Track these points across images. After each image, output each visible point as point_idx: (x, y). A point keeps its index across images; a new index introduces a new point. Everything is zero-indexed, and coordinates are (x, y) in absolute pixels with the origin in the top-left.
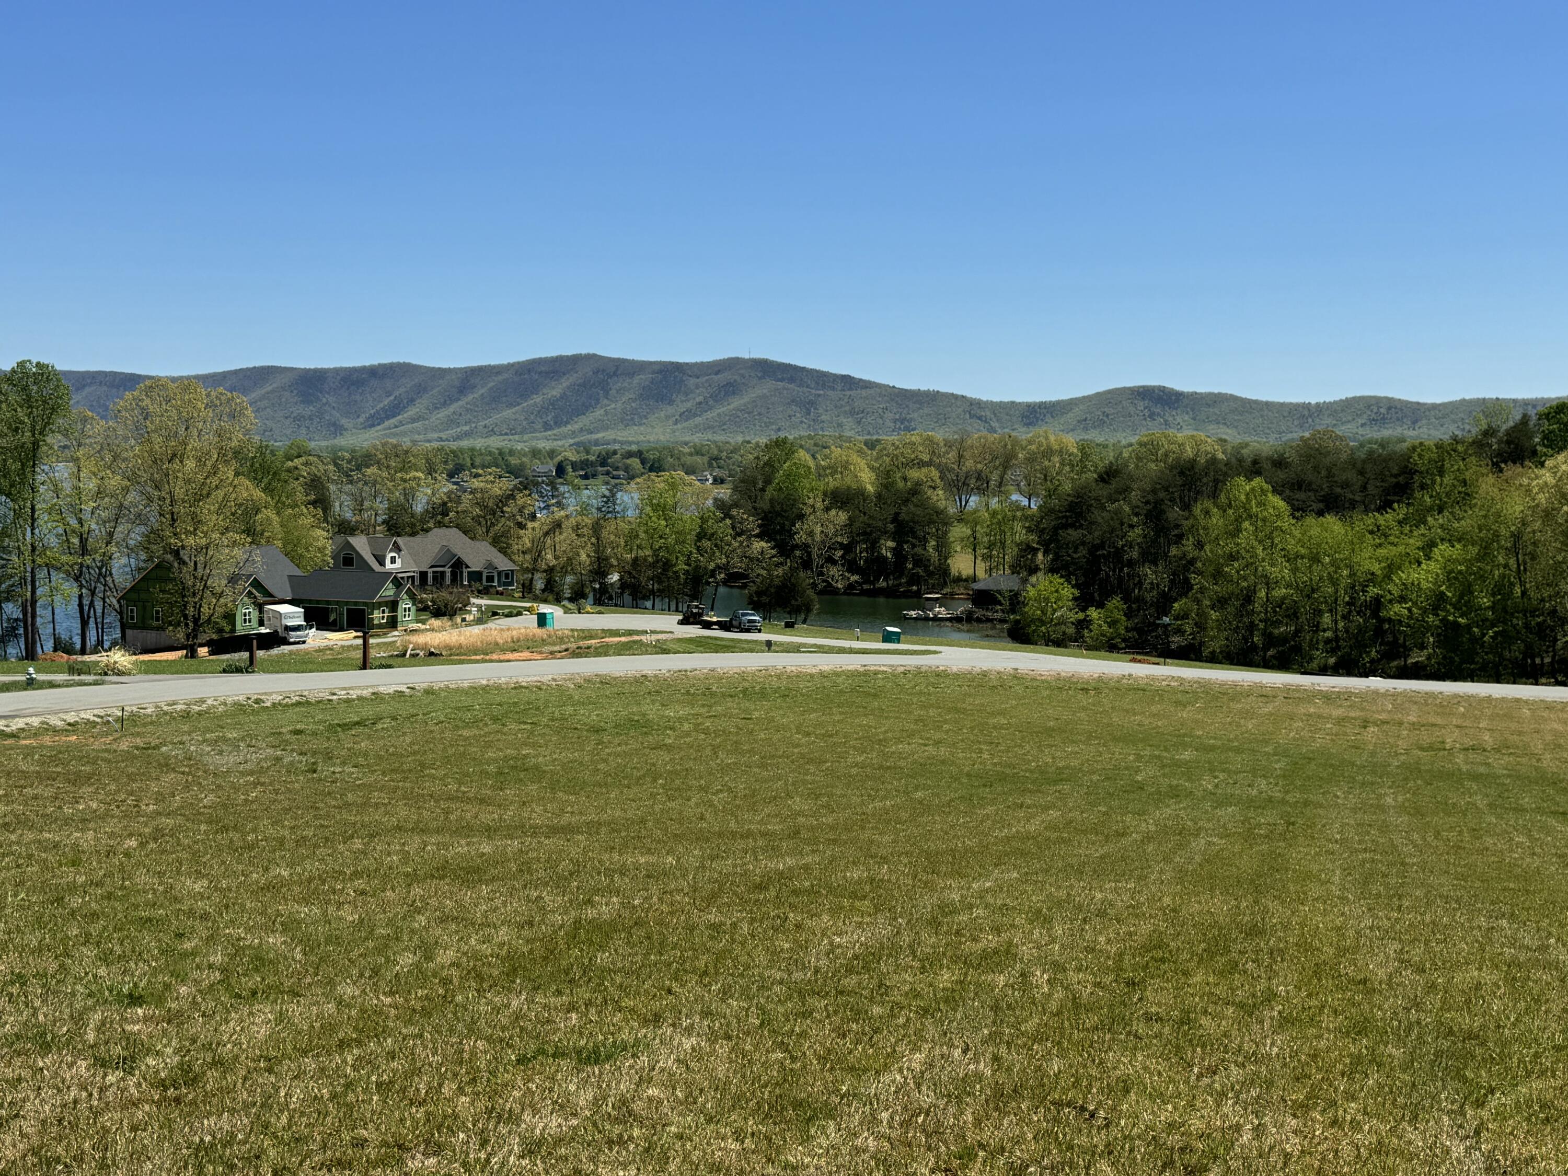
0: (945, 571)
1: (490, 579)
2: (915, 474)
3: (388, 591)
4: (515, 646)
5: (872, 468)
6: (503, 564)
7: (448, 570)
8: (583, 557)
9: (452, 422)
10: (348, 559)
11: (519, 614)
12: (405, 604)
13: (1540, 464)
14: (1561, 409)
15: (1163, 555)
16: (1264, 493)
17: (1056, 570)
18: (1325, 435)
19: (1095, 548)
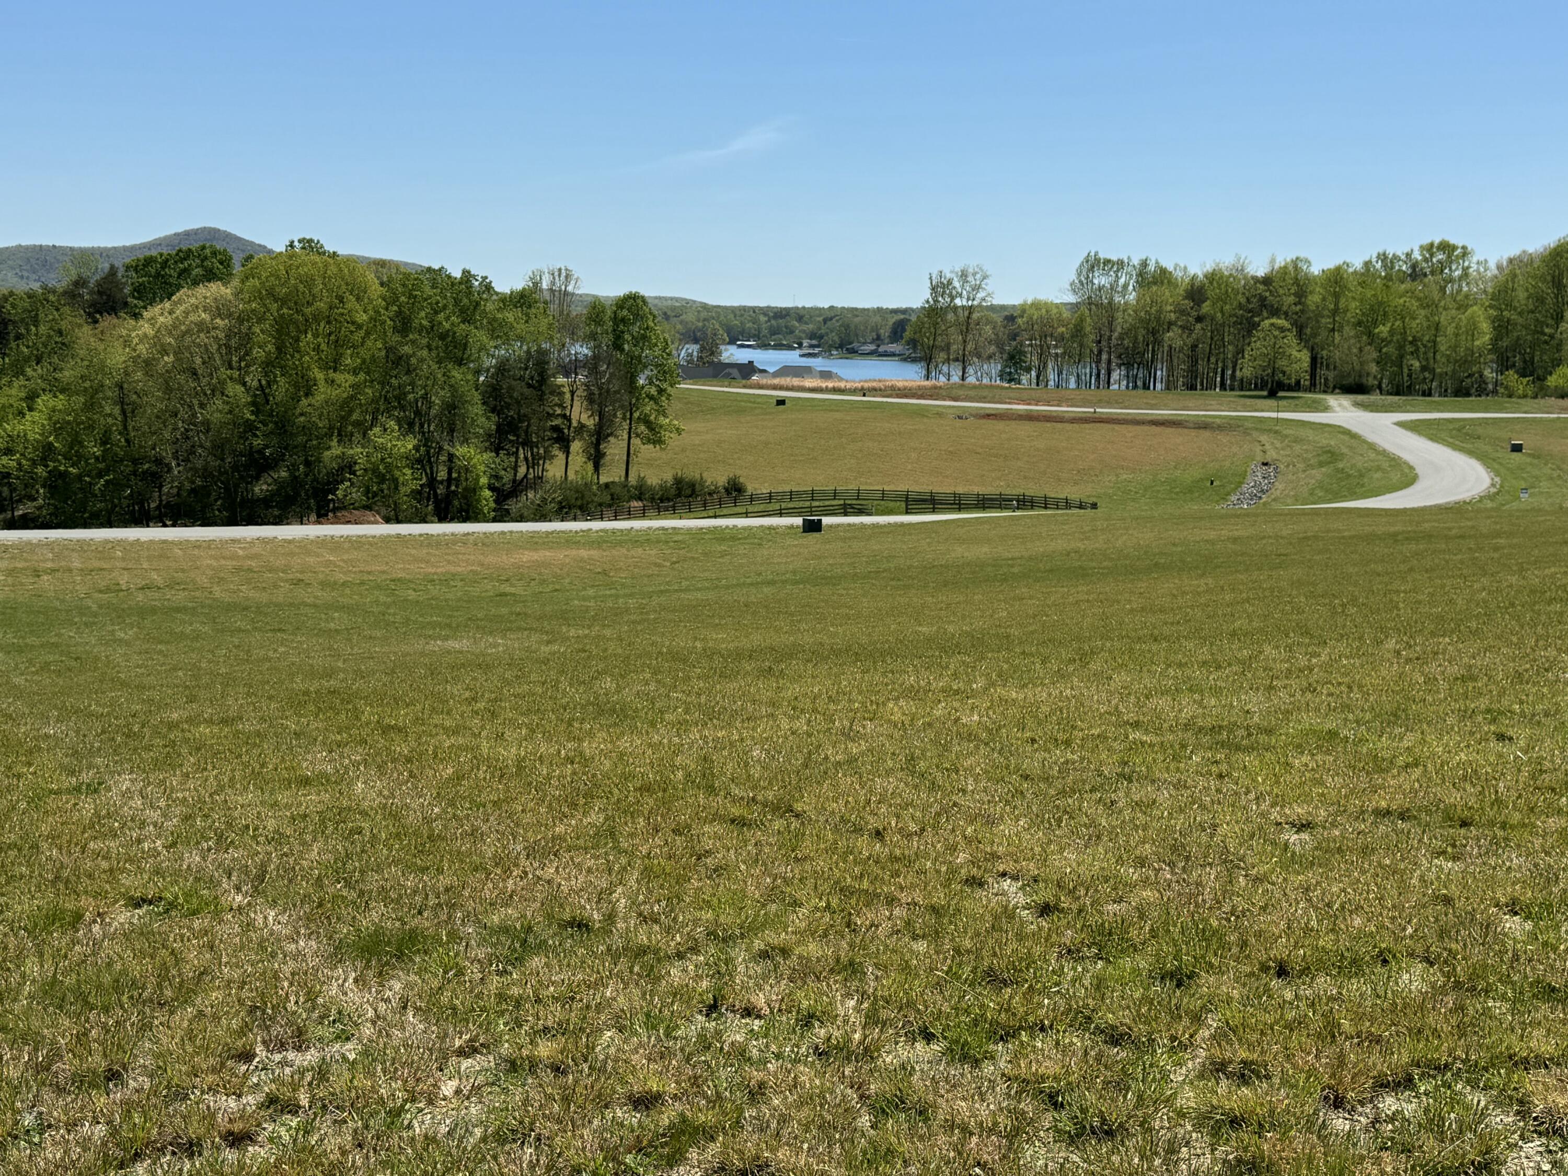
13: (136, 316)
14: (149, 261)
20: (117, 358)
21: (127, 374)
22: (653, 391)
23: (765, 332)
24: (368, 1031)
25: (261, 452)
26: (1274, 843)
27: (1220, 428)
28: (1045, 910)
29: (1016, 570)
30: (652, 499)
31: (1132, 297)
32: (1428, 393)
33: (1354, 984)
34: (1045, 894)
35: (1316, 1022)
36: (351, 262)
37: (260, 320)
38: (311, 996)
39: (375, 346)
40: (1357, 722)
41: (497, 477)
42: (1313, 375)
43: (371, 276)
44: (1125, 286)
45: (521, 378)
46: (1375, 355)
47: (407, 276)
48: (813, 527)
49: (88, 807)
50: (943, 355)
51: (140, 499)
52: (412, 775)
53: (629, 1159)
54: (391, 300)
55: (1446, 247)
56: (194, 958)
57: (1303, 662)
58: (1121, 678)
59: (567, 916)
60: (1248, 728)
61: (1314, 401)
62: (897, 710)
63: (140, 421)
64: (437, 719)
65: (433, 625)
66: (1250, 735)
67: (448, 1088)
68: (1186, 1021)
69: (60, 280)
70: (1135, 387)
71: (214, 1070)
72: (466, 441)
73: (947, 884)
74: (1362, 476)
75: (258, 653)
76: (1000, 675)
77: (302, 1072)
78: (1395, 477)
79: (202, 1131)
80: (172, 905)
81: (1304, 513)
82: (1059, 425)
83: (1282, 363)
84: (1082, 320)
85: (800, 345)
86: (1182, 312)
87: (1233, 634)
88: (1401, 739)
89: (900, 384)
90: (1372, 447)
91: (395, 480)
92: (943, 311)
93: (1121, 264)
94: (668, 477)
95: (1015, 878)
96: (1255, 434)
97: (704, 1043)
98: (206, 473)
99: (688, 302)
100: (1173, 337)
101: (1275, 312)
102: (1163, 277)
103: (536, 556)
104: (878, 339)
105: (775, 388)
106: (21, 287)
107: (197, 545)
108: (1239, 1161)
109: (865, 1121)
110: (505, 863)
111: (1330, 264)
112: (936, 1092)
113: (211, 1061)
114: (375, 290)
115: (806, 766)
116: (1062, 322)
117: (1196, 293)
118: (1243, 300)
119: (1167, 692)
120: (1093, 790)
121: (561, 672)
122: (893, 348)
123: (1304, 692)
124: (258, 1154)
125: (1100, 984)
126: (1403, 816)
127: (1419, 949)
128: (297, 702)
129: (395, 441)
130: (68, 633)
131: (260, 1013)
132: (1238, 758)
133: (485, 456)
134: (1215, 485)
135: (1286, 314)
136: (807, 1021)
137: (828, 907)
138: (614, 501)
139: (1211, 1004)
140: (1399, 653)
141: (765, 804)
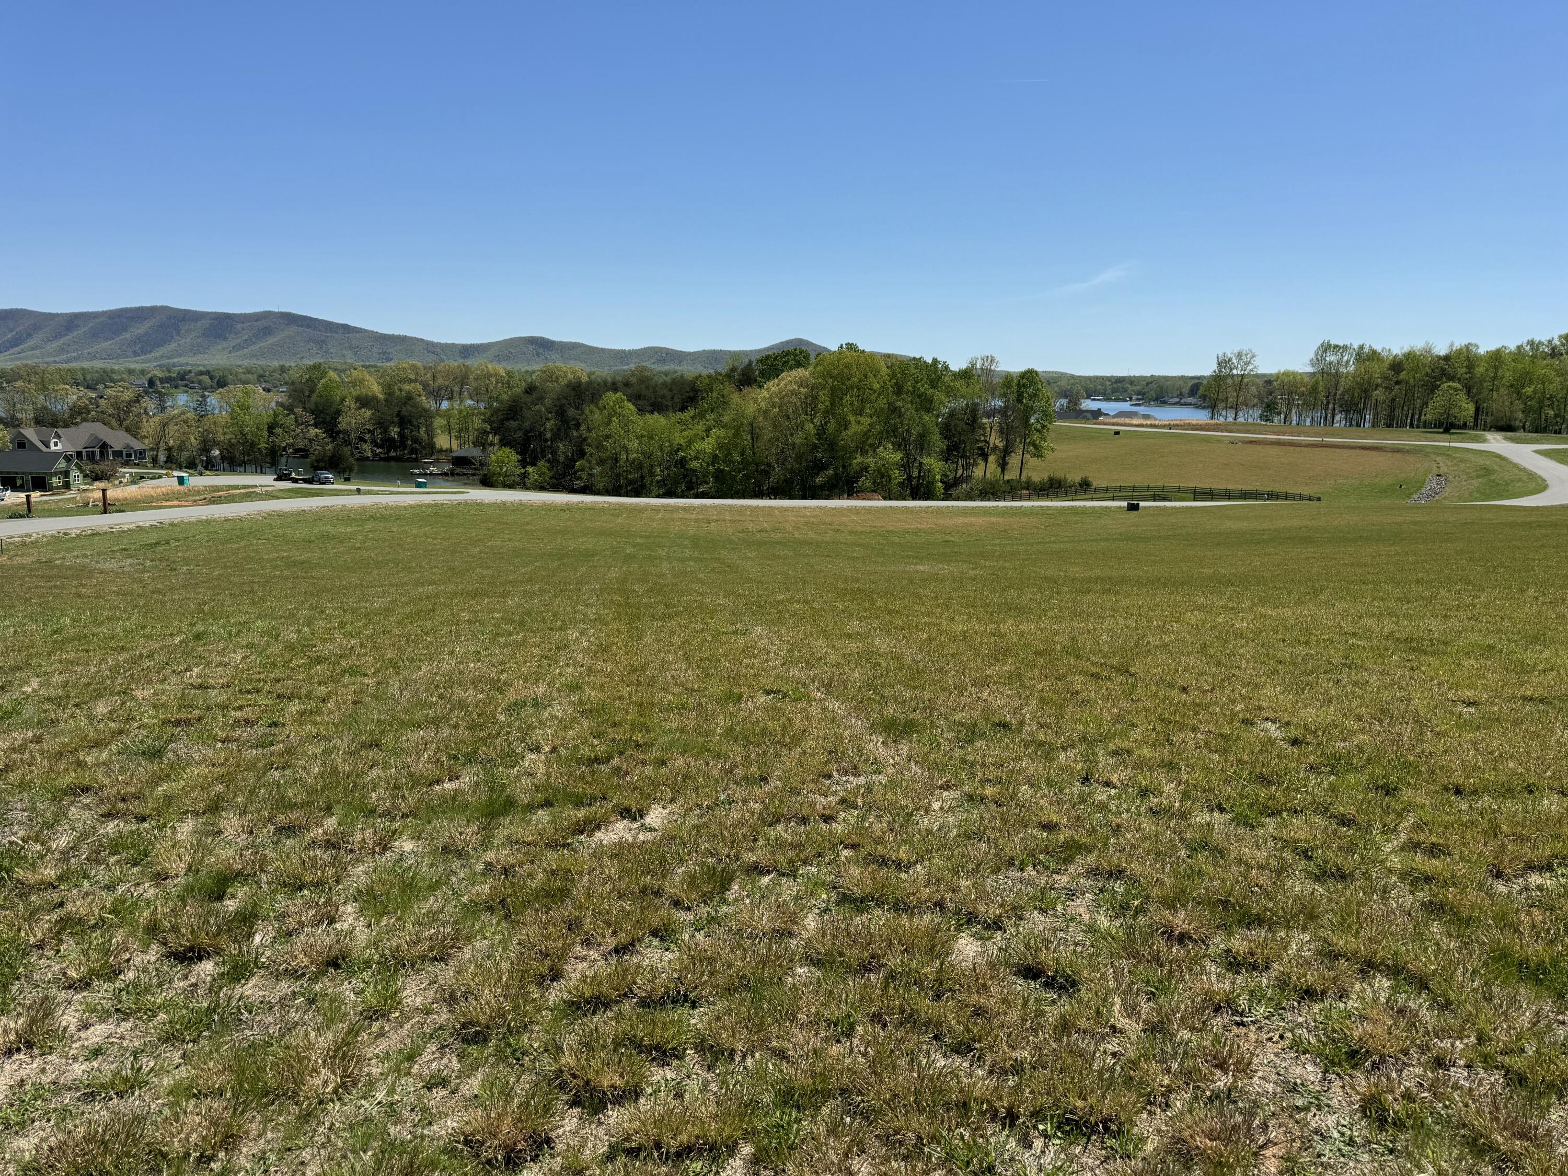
0: (432, 446)
1: (129, 455)
2: (406, 387)
3: (62, 464)
4: (167, 497)
5: (379, 384)
6: (137, 445)
7: (97, 450)
8: (193, 440)
9: (62, 350)
10: (22, 444)
11: (160, 477)
12: (74, 473)
13: (761, 387)
14: (768, 357)
15: (567, 436)
16: (622, 401)
17: (505, 445)
18: (644, 369)
19: (528, 432)
20: (751, 409)
21: (755, 418)
22: (1039, 426)
23: (1109, 391)
24: (890, 770)
25: (820, 460)
26: (1452, 713)
27: (1408, 452)
28: (1295, 742)
29: (1265, 537)
30: (1035, 490)
31: (1352, 368)
32: (1559, 432)
33: (1509, 803)
34: (1294, 733)
35: (1484, 823)
36: (872, 355)
37: (824, 388)
38: (860, 749)
39: (882, 402)
40: (1509, 640)
41: (946, 476)
42: (1476, 419)
43: (882, 364)
44: (1348, 362)
45: (963, 420)
46: (1522, 406)
47: (902, 363)
48: (1133, 507)
49: (741, 642)
50: (1223, 405)
51: (759, 484)
52: (904, 637)
53: (1041, 857)
54: (893, 376)
56: (799, 723)
57: (1468, 601)
58: (1340, 606)
59: (996, 720)
60: (1431, 640)
61: (1476, 436)
62: (1193, 617)
63: (758, 444)
64: (916, 607)
65: (909, 557)
66: (1432, 645)
67: (936, 806)
68: (1392, 816)
69: (723, 368)
70: (1351, 425)
71: (813, 781)
72: (929, 455)
73: (1231, 722)
74: (1507, 484)
75: (818, 568)
76: (1260, 600)
77: (858, 787)
78: (1532, 486)
79: (809, 812)
80: (785, 695)
81: (1465, 507)
82: (1298, 449)
83: (1454, 411)
84: (1317, 383)
85: (1131, 399)
86: (1386, 378)
87: (1418, 581)
88: (1541, 653)
89: (1194, 422)
90: (1516, 466)
91: (890, 477)
92: (1225, 377)
93: (1345, 348)
94: (1045, 476)
95: (1274, 722)
96: (1433, 456)
97: (1083, 799)
98: (792, 471)
99: (1062, 374)
100: (1379, 394)
101: (1452, 378)
102: (1374, 356)
103: (966, 520)
104: (1181, 395)
105: (1113, 424)
106: (705, 372)
107: (786, 509)
108: (1431, 902)
109: (1183, 853)
110: (960, 689)
111: (1493, 347)
112: (1229, 841)
113: (811, 777)
114: (884, 371)
115: (1136, 645)
116: (1303, 384)
117: (1397, 366)
118: (1429, 371)
119: (1374, 615)
120: (1325, 672)
121: (984, 586)
122: (1190, 400)
123: (1470, 619)
124: (839, 828)
125: (1333, 789)
126: (1542, 701)
127: (1556, 785)
128: (841, 594)
129: (891, 455)
130: (724, 553)
131: (834, 754)
132: (1425, 659)
133: (941, 463)
134: (1403, 488)
135: (1459, 379)
136: (1144, 793)
137: (1154, 729)
138: (1012, 490)
139: (1409, 807)
140: (1537, 598)
141: (1112, 667)
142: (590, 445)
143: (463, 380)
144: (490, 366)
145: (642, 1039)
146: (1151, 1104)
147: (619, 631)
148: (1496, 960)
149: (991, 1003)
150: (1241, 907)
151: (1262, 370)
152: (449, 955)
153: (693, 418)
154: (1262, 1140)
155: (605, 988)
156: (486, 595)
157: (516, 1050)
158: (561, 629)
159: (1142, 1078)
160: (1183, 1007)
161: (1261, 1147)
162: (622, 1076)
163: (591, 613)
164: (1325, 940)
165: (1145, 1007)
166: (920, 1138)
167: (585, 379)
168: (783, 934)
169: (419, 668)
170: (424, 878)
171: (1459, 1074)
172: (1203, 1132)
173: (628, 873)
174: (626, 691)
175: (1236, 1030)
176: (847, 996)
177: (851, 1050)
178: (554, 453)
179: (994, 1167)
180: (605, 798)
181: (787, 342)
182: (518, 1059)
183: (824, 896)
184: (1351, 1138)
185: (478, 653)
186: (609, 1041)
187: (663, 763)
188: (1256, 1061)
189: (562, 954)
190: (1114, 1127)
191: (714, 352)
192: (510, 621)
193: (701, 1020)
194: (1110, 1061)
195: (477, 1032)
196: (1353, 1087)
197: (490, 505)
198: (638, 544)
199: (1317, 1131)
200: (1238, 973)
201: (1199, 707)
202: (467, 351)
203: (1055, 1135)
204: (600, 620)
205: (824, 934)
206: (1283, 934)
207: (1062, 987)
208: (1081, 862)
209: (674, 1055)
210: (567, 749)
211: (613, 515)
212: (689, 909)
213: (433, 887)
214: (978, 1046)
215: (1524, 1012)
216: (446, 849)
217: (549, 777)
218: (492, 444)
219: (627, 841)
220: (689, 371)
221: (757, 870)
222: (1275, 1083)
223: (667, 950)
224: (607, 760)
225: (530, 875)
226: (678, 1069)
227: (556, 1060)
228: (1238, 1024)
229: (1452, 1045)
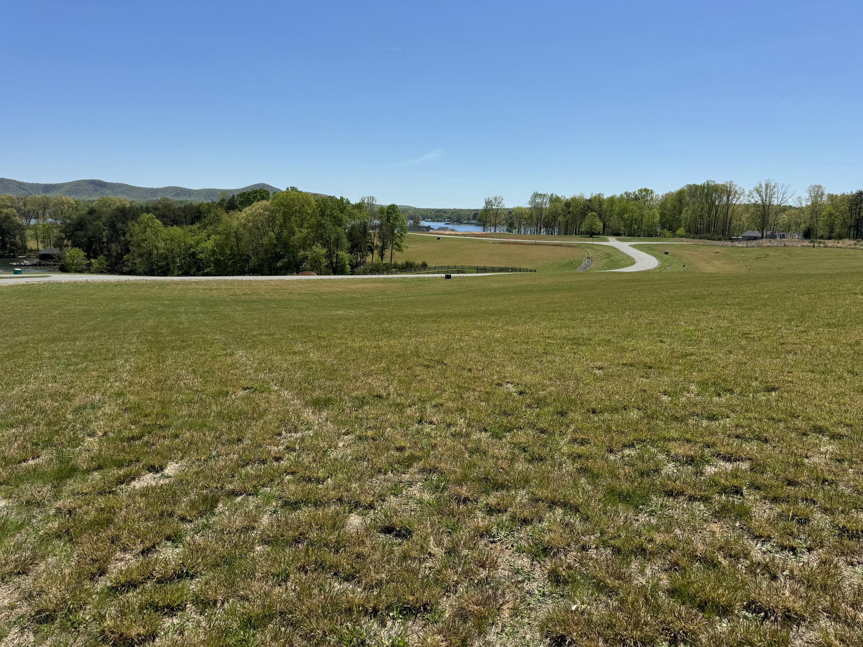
0: (25, 247)
2: (5, 211)
13: (240, 211)
14: (244, 194)
15: (117, 240)
16: (153, 218)
17: (75, 246)
18: (167, 199)
19: (90, 238)
20: (235, 224)
21: (238, 229)
22: (399, 235)
23: (434, 217)
24: (316, 427)
25: (279, 253)
26: (591, 373)
27: (575, 247)
28: (521, 393)
29: (511, 291)
30: (399, 268)
31: (548, 206)
33: (616, 416)
34: (521, 388)
35: (604, 427)
36: (306, 194)
37: (279, 212)
38: (299, 417)
39: (313, 221)
40: (617, 337)
41: (351, 261)
42: (604, 230)
43: (312, 199)
44: (546, 202)
45: (359, 231)
46: (623, 224)
47: (323, 199)
48: (448, 277)
49: (229, 360)
50: (489, 224)
51: (242, 267)
52: (327, 351)
53: (396, 466)
54: (319, 206)
55: (646, 190)
56: (263, 405)
57: (600, 319)
58: (544, 323)
59: (375, 394)
60: (583, 339)
61: (604, 238)
62: (475, 333)
63: (242, 243)
64: (334, 335)
65: (332, 307)
66: (584, 341)
67: (341, 444)
68: (564, 427)
69: (217, 200)
70: (548, 234)
71: (270, 439)
72: (342, 250)
73: (491, 385)
74: (618, 262)
75: (279, 315)
76: (506, 322)
77: (297, 439)
78: (629, 262)
79: (267, 456)
80: (256, 390)
81: (604, 273)
82: (524, 246)
83: (594, 227)
84: (532, 213)
85: (445, 221)
86: (564, 210)
87: (578, 310)
88: (630, 342)
89: (475, 233)
90: (622, 253)
91: (320, 262)
92: (489, 210)
93: (545, 195)
94: (404, 262)
95: (512, 384)
96: (585, 249)
97: (418, 432)
98: (262, 259)
99: (410, 207)
100: (560, 218)
101: (592, 210)
102: (558, 199)
103: (363, 286)
104: (469, 219)
105: (437, 234)
106: (205, 202)
107: (260, 282)
108: (581, 468)
109: (467, 455)
110: (356, 378)
111: (610, 195)
112: (488, 447)
113: (269, 436)
114: (314, 203)
115: (447, 349)
116: (526, 214)
117: (568, 204)
118: (582, 207)
119: (558, 328)
120: (536, 357)
121: (372, 321)
122: (473, 221)
123: (600, 328)
124: (284, 463)
125: (538, 415)
126: (631, 365)
127: (636, 405)
128: (292, 329)
129: (320, 250)
130: (221, 308)
131: (283, 422)
132: (580, 348)
133: (348, 255)
134: (573, 264)
135: (596, 211)
136: (449, 426)
137: (455, 392)
138: (387, 269)
139: (572, 421)
140: (629, 316)
141: (435, 361)
142: (133, 246)
143: (45, 206)
144: (63, 198)
145: (158, 603)
146: (447, 591)
147: (150, 358)
148: (609, 493)
149: (366, 550)
150: (493, 480)
151: (506, 207)
152: (29, 570)
153: (199, 229)
154: (501, 602)
155: (134, 576)
156: (62, 340)
157: (74, 623)
158: (112, 359)
159: (443, 579)
160: (464, 537)
161: (501, 605)
162: (144, 627)
163: (133, 349)
164: (532, 493)
165: (446, 540)
166: (324, 632)
167: (128, 205)
168: (247, 529)
169: (13, 389)
170: (12, 523)
171: (592, 553)
172: (473, 602)
173: (152, 505)
174: (153, 395)
175: (491, 545)
176: (285, 559)
177: (287, 589)
178: (109, 250)
179: (365, 641)
180: (138, 461)
181: (256, 185)
182: (76, 628)
183: (274, 504)
184: (544, 593)
185: (54, 377)
186: (136, 607)
187: (177, 436)
188: (499, 560)
189: (107, 560)
190: (429, 608)
191: (211, 190)
192: (77, 356)
193: (196, 586)
194: (427, 572)
195: (47, 615)
196: (544, 567)
197: (65, 284)
198: (166, 304)
199: (528, 592)
200: (492, 515)
201: (476, 378)
202: (47, 188)
203: (398, 618)
204: (139, 352)
205: (272, 526)
206: (513, 492)
207: (404, 536)
208: (417, 466)
209: (179, 609)
210: (114, 433)
211: (149, 287)
212: (191, 521)
213: (19, 528)
214: (358, 575)
215: (621, 517)
216: (28, 502)
217: (101, 451)
218: (67, 246)
219: (151, 485)
220: (196, 201)
221: (234, 494)
222: (509, 570)
223: (176, 547)
224: (140, 438)
225: (86, 513)
226: (181, 617)
227: (100, 624)
228: (492, 542)
229: (590, 539)
